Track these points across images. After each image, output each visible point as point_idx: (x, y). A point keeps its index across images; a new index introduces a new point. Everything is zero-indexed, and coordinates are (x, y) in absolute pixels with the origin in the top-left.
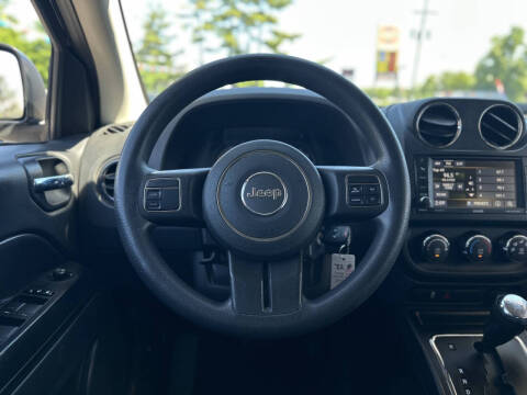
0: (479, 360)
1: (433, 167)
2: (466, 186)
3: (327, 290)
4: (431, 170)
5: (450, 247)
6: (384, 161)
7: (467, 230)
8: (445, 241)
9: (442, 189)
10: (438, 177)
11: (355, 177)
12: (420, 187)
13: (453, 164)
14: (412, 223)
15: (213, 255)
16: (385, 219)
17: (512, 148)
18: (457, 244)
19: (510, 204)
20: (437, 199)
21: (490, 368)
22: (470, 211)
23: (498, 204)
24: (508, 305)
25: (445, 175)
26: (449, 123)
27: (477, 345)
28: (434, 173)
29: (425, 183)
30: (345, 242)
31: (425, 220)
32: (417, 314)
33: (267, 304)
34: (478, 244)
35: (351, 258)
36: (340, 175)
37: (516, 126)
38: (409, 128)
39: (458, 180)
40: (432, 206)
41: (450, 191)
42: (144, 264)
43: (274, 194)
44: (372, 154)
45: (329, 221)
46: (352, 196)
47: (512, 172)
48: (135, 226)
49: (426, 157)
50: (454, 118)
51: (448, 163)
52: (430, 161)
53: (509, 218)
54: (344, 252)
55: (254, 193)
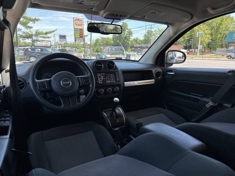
0: (112, 113)
1: (99, 75)
2: (106, 78)
3: (80, 102)
4: (98, 76)
5: (104, 91)
6: (89, 74)
7: (107, 88)
8: (103, 90)
9: (101, 80)
10: (100, 77)
11: (84, 78)
12: (97, 79)
13: (103, 74)
14: (96, 87)
15: (52, 100)
16: (91, 86)
17: (113, 70)
18: (105, 91)
19: (114, 81)
20: (100, 82)
21: (114, 114)
22: (107, 84)
23: (112, 82)
24: (115, 100)
25: (102, 76)
26: (101, 66)
27: (112, 111)
28: (99, 76)
29: (98, 78)
30: (83, 93)
31: (98, 86)
32: (100, 108)
33: (70, 105)
34: (109, 90)
35: (84, 96)
36: (81, 78)
37: (114, 65)
38: (92, 67)
39: (104, 77)
40: (99, 83)
41: (103, 80)
42: (41, 100)
43: (68, 83)
44: (86, 73)
45: (80, 88)
46: (84, 82)
47: (114, 75)
48: (37, 93)
49: (97, 73)
50: (102, 64)
51: (102, 74)
52: (98, 74)
53: (114, 84)
54: (83, 95)
55: (64, 83)
